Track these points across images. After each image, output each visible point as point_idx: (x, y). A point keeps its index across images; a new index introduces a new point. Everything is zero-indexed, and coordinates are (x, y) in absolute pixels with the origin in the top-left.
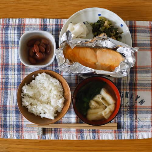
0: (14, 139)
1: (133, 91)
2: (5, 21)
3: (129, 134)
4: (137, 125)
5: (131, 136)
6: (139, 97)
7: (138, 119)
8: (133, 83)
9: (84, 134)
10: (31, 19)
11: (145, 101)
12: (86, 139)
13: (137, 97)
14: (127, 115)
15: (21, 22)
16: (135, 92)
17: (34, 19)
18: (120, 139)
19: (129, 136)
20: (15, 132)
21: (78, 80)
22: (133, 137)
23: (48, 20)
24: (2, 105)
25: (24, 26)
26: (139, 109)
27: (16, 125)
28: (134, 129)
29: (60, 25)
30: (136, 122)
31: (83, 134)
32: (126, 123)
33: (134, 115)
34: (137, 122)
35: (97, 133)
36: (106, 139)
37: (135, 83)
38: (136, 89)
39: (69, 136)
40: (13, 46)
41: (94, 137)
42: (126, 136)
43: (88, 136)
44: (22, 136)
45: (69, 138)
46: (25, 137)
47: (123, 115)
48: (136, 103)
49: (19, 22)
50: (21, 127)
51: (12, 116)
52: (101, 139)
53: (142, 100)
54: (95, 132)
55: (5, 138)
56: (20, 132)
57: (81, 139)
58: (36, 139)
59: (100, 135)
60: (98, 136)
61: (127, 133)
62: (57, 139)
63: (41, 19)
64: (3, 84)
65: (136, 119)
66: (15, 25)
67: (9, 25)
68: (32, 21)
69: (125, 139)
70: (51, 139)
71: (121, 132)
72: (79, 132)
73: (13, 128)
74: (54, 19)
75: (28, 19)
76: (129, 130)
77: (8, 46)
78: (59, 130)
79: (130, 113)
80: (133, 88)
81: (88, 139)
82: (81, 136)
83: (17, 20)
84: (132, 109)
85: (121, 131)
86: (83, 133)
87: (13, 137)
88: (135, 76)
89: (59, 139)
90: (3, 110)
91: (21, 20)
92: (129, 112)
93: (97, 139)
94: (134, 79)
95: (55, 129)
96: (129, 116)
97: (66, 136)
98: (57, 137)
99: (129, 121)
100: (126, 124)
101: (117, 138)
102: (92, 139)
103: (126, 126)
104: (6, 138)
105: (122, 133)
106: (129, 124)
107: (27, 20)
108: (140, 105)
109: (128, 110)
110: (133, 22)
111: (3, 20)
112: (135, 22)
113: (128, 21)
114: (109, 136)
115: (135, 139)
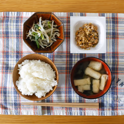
1: (115, 74)
2: (5, 14)
3: (111, 111)
4: (118, 104)
5: (112, 113)
6: (120, 80)
8: (115, 68)
10: (27, 12)
12: (74, 115)
13: (118, 80)
14: (109, 95)
15: (19, 15)
16: (116, 75)
18: (103, 115)
20: (14, 109)
21: (68, 64)
22: (115, 114)
24: (3, 86)
25: (21, 19)
26: (120, 91)
27: (14, 103)
28: (115, 107)
30: (116, 101)
31: (72, 111)
32: (109, 102)
33: (115, 96)
34: (118, 101)
35: (84, 110)
36: (91, 115)
37: (116, 68)
38: (117, 73)
39: (60, 112)
40: (13, 36)
41: (81, 114)
43: (76, 112)
44: (20, 113)
45: (59, 114)
46: (22, 113)
47: (106, 95)
48: (118, 85)
49: (17, 15)
50: (19, 105)
51: (11, 96)
52: (86, 115)
53: (122, 83)
54: (82, 110)
56: (18, 109)
57: (70, 115)
58: (32, 115)
59: (86, 111)
60: (85, 113)
61: (109, 110)
62: (50, 115)
64: (4, 68)
65: (117, 99)
66: (13, 17)
67: (9, 18)
68: (29, 14)
69: (108, 115)
71: (104, 110)
72: (68, 109)
73: (12, 106)
75: (25, 12)
76: (111, 108)
77: (9, 36)
78: (51, 107)
79: (112, 94)
80: (115, 72)
81: (76, 115)
82: (70, 112)
83: (16, 13)
84: (114, 91)
85: (104, 108)
86: (72, 109)
87: (13, 114)
88: (117, 61)
89: (52, 115)
90: (3, 91)
91: (19, 14)
92: (111, 92)
93: (84, 115)
94: (116, 64)
95: (47, 107)
96: (111, 96)
97: (57, 112)
98: (50, 113)
99: (111, 100)
100: (109, 103)
101: (101, 114)
103: (109, 104)
104: (7, 114)
106: (111, 102)
108: (121, 87)
109: (111, 91)
110: (116, 14)
111: (3, 13)
112: (117, 15)
113: (111, 14)
114: (94, 112)
115: (116, 115)
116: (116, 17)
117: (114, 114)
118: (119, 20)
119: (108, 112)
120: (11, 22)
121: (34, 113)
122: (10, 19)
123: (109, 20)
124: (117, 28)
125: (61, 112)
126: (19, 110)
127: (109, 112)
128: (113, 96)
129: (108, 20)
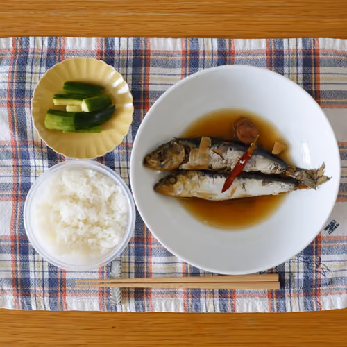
0: (45, 311)
2: (19, 43)
3: (302, 298)
4: (320, 280)
5: (305, 303)
7: (322, 266)
9: (201, 299)
11: (338, 225)
12: (205, 311)
14: (298, 256)
15: (56, 45)
17: (84, 40)
18: (282, 311)
19: (303, 304)
20: (48, 294)
22: (312, 306)
23: (116, 40)
24: (17, 235)
25: (61, 56)
26: (325, 244)
27: (49, 279)
28: (314, 289)
29: (144, 52)
30: (317, 272)
31: (199, 301)
32: (296, 274)
33: (314, 258)
34: (320, 272)
35: (231, 297)
36: (250, 311)
39: (168, 303)
41: (224, 308)
42: (295, 304)
43: (210, 304)
44: (64, 307)
45: (167, 309)
46: (69, 305)
49: (50, 45)
50: (62, 284)
51: (41, 260)
52: (238, 311)
53: (331, 223)
54: (226, 297)
55: (25, 309)
56: (59, 294)
57: (194, 311)
58: (95, 310)
59: (238, 301)
60: (233, 306)
61: (298, 296)
62: (142, 311)
63: (100, 39)
64: (18, 186)
65: (318, 266)
66: (40, 51)
67: (27, 53)
68: (80, 42)
69: (294, 310)
70: (129, 311)
71: (284, 296)
72: (190, 295)
73: (43, 287)
74: (130, 39)
75: (72, 38)
76: (302, 290)
77: (24, 102)
78: (145, 290)
79: (306, 253)
82: (194, 304)
83: (46, 40)
85: (284, 292)
86: (199, 297)
87: (43, 307)
89: (146, 311)
90: (20, 247)
91: (54, 41)
93: (230, 312)
95: (136, 289)
96: (302, 259)
97: (160, 303)
98: (141, 307)
99: (302, 270)
100: (296, 278)
101: (276, 309)
102: (218, 311)
103: (296, 281)
104: (28, 309)
105: (286, 297)
106: (301, 277)
107: (69, 40)
108: (328, 235)
110: (312, 41)
111: (13, 41)
112: (316, 42)
113: (300, 40)
114: (257, 304)
115: (315, 310)
116: (314, 50)
117: (310, 308)
118: (321, 56)
119: (295, 301)
120: (32, 65)
121: (101, 305)
122: (30, 56)
123: (295, 56)
124: (315, 78)
125: (170, 304)
126: (59, 298)
127: (297, 302)
128: (307, 259)
129: (292, 58)
